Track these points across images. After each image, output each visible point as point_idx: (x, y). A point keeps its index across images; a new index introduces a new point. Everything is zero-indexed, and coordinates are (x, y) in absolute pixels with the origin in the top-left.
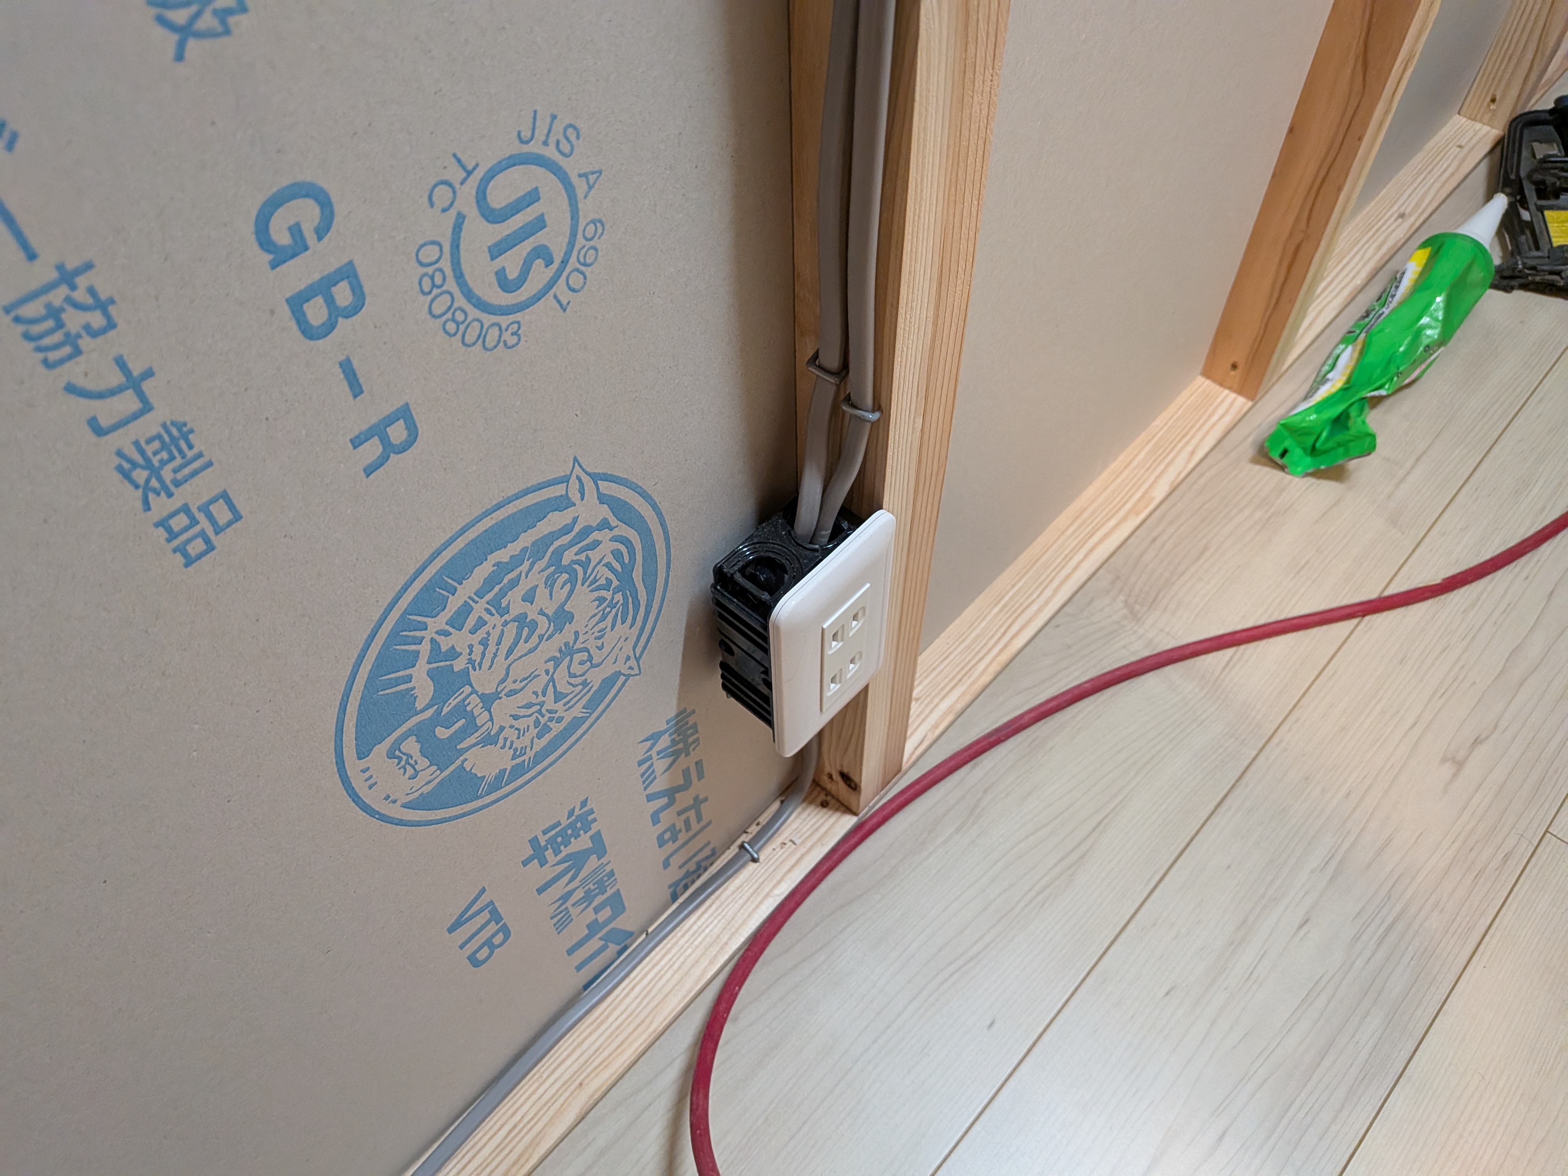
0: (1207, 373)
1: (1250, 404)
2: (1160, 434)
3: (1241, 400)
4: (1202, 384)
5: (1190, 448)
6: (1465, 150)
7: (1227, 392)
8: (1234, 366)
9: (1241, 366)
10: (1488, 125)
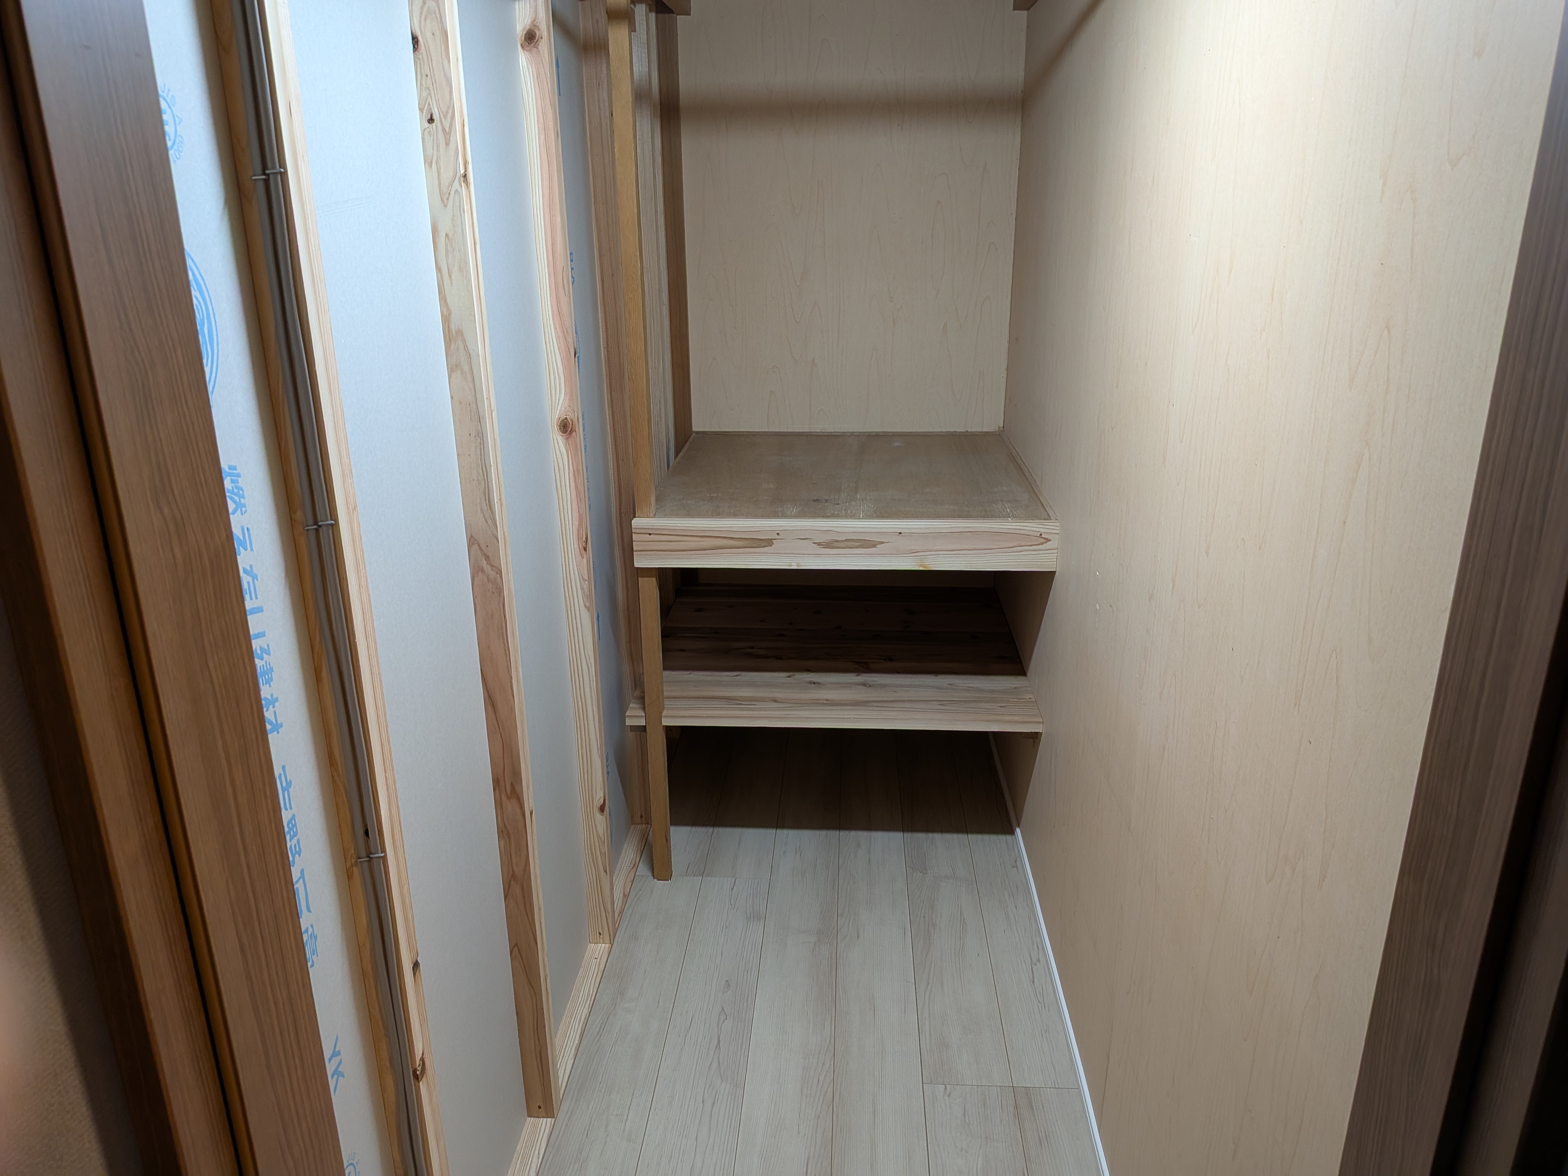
0: (529, 1116)
1: (554, 1119)
2: (522, 1152)
3: (549, 1120)
4: (530, 1120)
5: (537, 1152)
6: (599, 960)
7: (542, 1119)
8: (540, 1107)
9: (542, 1106)
10: (603, 943)
